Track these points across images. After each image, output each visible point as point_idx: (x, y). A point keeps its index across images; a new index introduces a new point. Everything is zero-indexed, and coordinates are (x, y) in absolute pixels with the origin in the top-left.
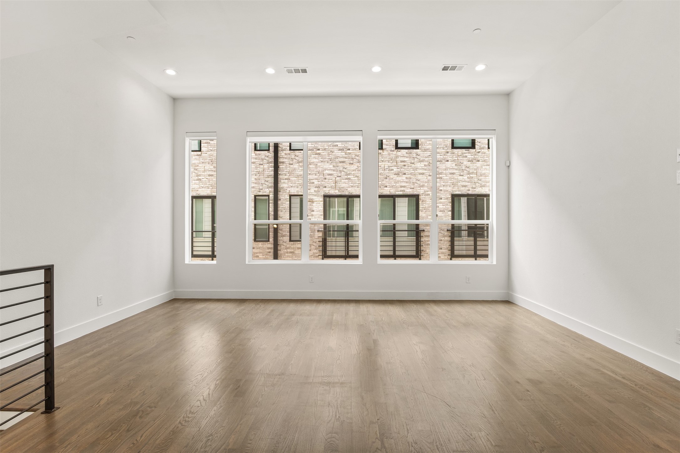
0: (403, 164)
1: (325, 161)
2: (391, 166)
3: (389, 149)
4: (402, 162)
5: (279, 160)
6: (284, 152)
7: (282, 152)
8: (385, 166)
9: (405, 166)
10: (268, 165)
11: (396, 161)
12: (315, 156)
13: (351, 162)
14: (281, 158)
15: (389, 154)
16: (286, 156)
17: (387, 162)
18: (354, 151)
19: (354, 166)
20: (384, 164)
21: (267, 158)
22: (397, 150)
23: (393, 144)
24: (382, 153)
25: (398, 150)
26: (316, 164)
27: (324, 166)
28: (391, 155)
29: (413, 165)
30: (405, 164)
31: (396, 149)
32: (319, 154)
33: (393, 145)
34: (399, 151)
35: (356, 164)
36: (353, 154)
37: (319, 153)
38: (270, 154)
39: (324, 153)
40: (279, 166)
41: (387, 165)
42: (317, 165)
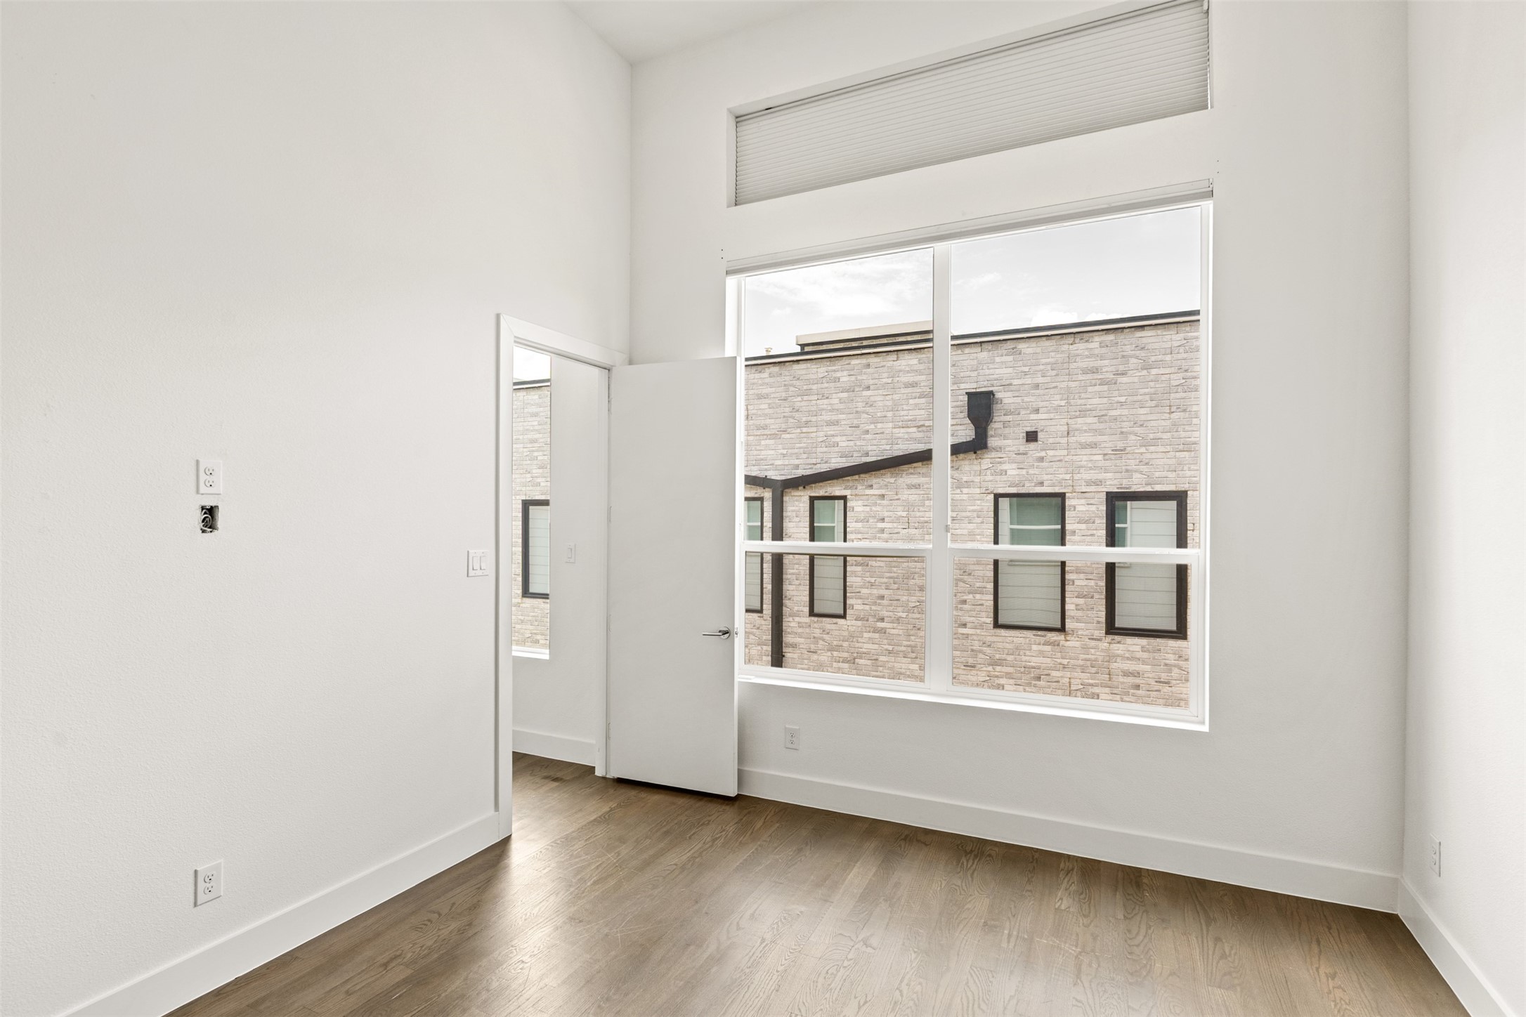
0: (1131, 680)
1: (897, 653)
2: (1092, 685)
3: (1084, 633)
4: (1127, 674)
5: (784, 639)
6: (797, 619)
7: (791, 619)
8: (1072, 681)
9: (1137, 687)
10: (759, 648)
11: (1107, 670)
12: (871, 635)
13: (971, 661)
14: (789, 633)
15: (1085, 648)
16: (800, 630)
17: (1079, 670)
18: (978, 631)
19: (979, 673)
20: (1068, 674)
21: (757, 632)
22: (1110, 637)
23: (1100, 619)
24: (1062, 643)
25: (1116, 637)
26: (875, 657)
27: (896, 665)
28: (1093, 651)
29: (1166, 689)
30: (1137, 681)
31: (1107, 633)
32: (883, 631)
33: (1098, 622)
34: (1119, 642)
35: (985, 669)
36: (975, 637)
37: (882, 629)
38: (763, 622)
39: (896, 630)
40: (785, 654)
41: (1079, 681)
42: (877, 660)
